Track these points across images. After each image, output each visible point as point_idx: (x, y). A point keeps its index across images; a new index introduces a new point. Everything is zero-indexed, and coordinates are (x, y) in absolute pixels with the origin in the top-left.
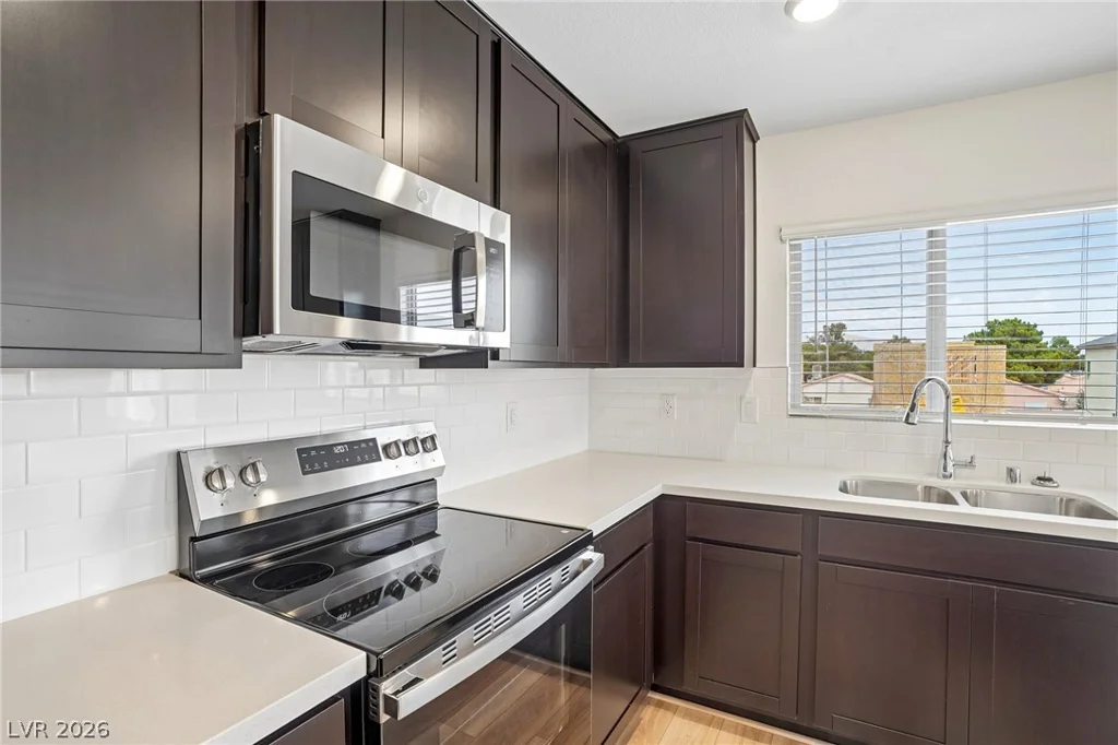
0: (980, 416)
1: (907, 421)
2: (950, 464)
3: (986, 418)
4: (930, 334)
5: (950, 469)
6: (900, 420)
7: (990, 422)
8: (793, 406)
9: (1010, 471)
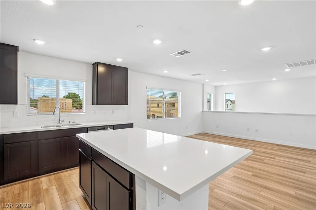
0: (65, 113)
1: (53, 114)
2: (60, 122)
3: (66, 113)
4: (57, 97)
5: (60, 123)
6: (52, 114)
7: (67, 114)
8: (28, 113)
9: (69, 121)
